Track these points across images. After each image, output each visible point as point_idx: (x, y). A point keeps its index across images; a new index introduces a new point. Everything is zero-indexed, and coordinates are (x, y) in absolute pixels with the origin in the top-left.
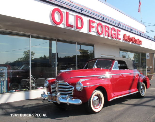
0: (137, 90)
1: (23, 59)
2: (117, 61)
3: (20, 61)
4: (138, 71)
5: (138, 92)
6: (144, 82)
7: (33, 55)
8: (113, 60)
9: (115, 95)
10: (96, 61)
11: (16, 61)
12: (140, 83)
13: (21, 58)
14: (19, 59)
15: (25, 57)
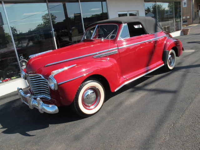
0: (163, 62)
1: (43, 25)
2: (126, 24)
3: (40, 28)
4: (164, 33)
5: (163, 66)
6: (173, 49)
7: (55, 19)
8: (120, 23)
9: (126, 79)
10: (95, 28)
11: (36, 29)
12: (167, 52)
13: (40, 24)
14: (38, 25)
15: (44, 23)
